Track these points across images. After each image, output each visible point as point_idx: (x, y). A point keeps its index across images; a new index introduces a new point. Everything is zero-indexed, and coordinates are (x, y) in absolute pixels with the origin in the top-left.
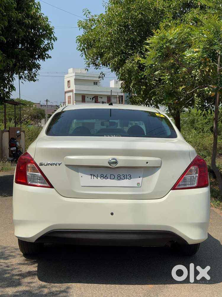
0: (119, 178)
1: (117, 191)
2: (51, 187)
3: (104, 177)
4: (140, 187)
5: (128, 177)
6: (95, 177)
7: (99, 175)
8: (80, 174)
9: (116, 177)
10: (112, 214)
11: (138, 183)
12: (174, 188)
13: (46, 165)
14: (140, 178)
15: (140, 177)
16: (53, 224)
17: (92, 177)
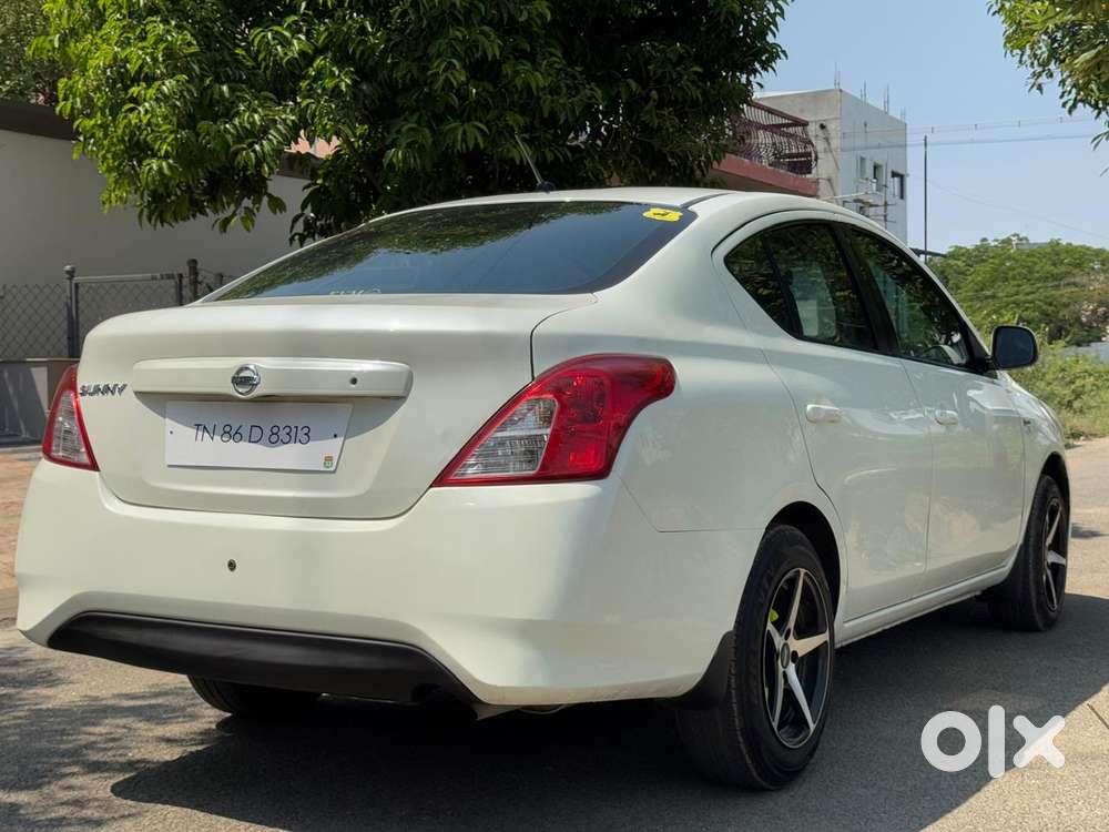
0: (275, 439)
1: (264, 486)
2: (93, 466)
3: (232, 433)
4: (334, 472)
5: (301, 434)
6: (206, 434)
7: (219, 430)
8: (170, 424)
9: (267, 432)
10: (232, 566)
11: (329, 459)
12: (442, 480)
13: (91, 394)
14: (335, 440)
15: (335, 436)
16: (82, 591)
17: (200, 433)
